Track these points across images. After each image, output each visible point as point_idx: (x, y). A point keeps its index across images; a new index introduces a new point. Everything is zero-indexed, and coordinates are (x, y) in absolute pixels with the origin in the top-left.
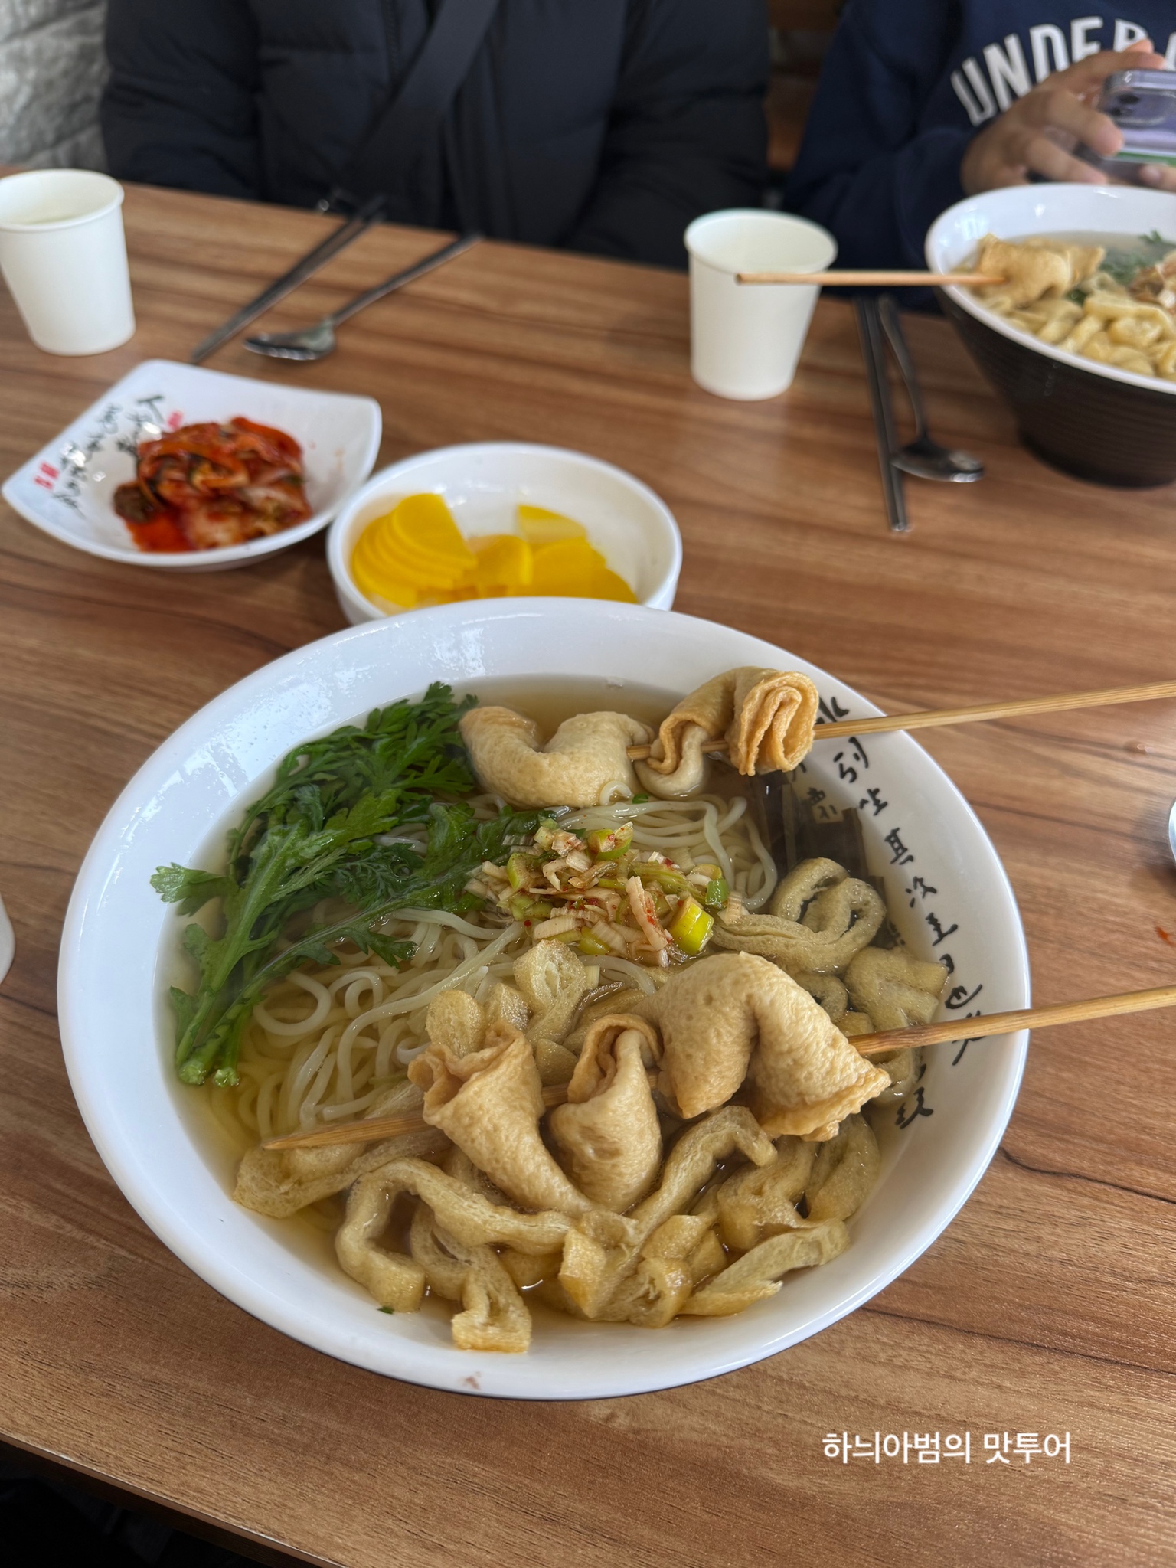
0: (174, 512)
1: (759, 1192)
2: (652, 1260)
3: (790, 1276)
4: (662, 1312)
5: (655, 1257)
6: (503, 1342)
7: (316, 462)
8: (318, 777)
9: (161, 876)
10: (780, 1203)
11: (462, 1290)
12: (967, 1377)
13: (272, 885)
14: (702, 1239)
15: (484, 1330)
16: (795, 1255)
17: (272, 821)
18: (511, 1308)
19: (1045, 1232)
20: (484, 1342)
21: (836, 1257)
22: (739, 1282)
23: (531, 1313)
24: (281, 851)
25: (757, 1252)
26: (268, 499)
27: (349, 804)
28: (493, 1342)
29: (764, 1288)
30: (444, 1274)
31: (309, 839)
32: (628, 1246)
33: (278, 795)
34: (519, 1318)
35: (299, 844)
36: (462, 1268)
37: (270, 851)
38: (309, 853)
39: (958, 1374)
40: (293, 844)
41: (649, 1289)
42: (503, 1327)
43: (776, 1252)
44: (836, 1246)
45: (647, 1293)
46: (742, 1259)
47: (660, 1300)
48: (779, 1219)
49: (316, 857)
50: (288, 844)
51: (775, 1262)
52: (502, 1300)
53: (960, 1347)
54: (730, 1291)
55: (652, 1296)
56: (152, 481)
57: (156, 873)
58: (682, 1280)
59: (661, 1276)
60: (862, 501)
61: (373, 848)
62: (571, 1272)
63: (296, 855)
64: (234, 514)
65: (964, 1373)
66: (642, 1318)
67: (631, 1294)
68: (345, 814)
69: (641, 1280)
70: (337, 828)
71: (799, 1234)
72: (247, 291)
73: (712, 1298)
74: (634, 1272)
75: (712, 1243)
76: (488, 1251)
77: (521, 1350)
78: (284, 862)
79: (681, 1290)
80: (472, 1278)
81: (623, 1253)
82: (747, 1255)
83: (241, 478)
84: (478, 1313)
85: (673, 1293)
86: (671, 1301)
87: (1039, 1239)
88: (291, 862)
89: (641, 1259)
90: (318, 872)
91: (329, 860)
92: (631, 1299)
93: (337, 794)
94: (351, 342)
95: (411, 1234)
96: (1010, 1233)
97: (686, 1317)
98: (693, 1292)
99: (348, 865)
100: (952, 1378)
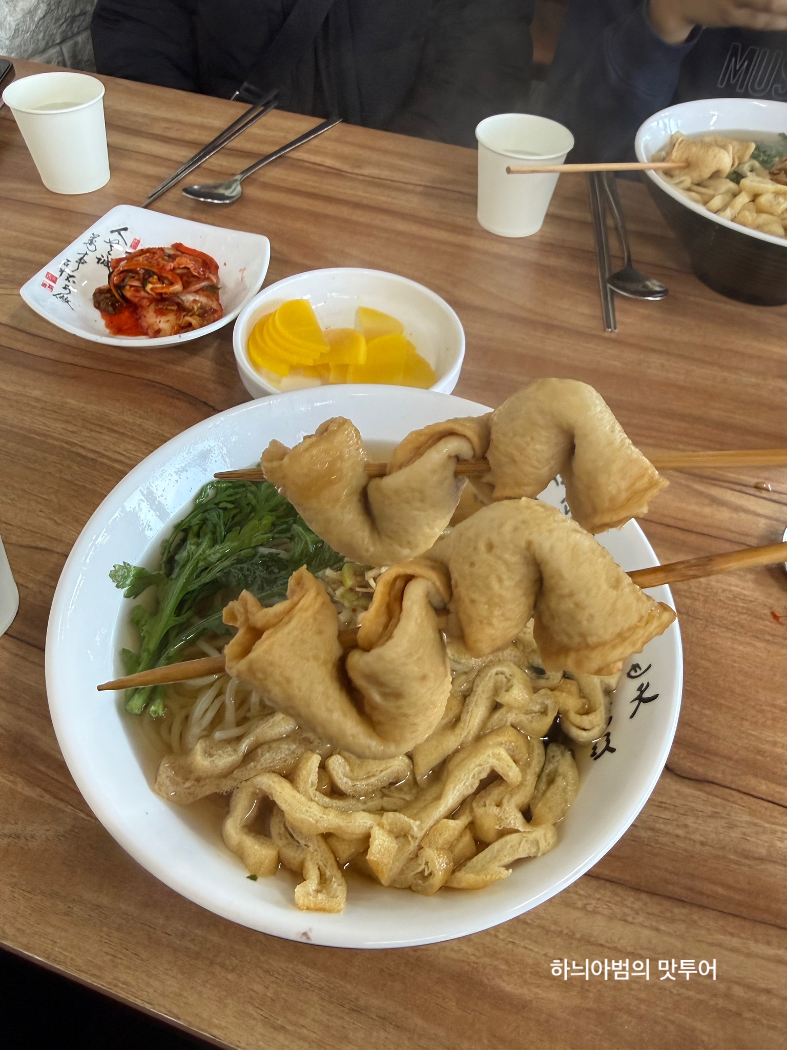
0: (134, 308)
1: (499, 805)
2: (427, 849)
3: (517, 864)
4: (432, 885)
5: (429, 847)
6: (327, 906)
7: (227, 276)
8: (222, 505)
9: (116, 571)
10: (513, 813)
11: (302, 865)
12: (636, 921)
13: (188, 581)
14: (461, 836)
15: (316, 897)
16: (521, 849)
17: (190, 536)
18: (334, 879)
19: (690, 821)
20: (315, 905)
21: (549, 851)
22: (484, 866)
23: (347, 882)
24: (196, 555)
25: (496, 846)
26: (195, 301)
27: (241, 524)
28: (320, 906)
29: (500, 873)
30: (291, 854)
31: (214, 548)
32: (413, 837)
33: (195, 517)
34: (338, 887)
35: (208, 552)
36: (303, 850)
37: (189, 556)
38: (213, 558)
39: (630, 919)
40: (204, 552)
41: (425, 868)
42: (328, 893)
43: (509, 846)
44: (548, 844)
45: (423, 871)
46: (487, 850)
47: (431, 877)
48: (512, 825)
49: (218, 561)
50: (200, 551)
51: (508, 853)
52: (328, 873)
53: (632, 899)
54: (477, 873)
55: (426, 874)
56: (119, 287)
57: (113, 569)
58: (446, 864)
59: (433, 861)
60: (586, 310)
61: (255, 555)
62: (375, 857)
63: (205, 559)
64: (173, 311)
65: (634, 918)
66: (419, 888)
67: (413, 871)
68: (238, 531)
69: (420, 862)
70: (232, 541)
71: (524, 835)
72: (186, 154)
73: (466, 877)
74: (416, 856)
75: (467, 839)
76: (320, 839)
77: (339, 911)
78: (198, 563)
79: (446, 870)
80: (309, 858)
81: (409, 842)
82: (490, 847)
83: (178, 287)
84: (312, 883)
85: (440, 873)
86: (439, 878)
87: (686, 826)
88: (201, 564)
89: (420, 848)
90: (219, 571)
91: (227, 563)
92: (413, 874)
93: (233, 517)
94: (253, 192)
95: (271, 825)
96: (667, 821)
97: (447, 889)
98: (453, 872)
99: (239, 566)
100: (625, 921)
